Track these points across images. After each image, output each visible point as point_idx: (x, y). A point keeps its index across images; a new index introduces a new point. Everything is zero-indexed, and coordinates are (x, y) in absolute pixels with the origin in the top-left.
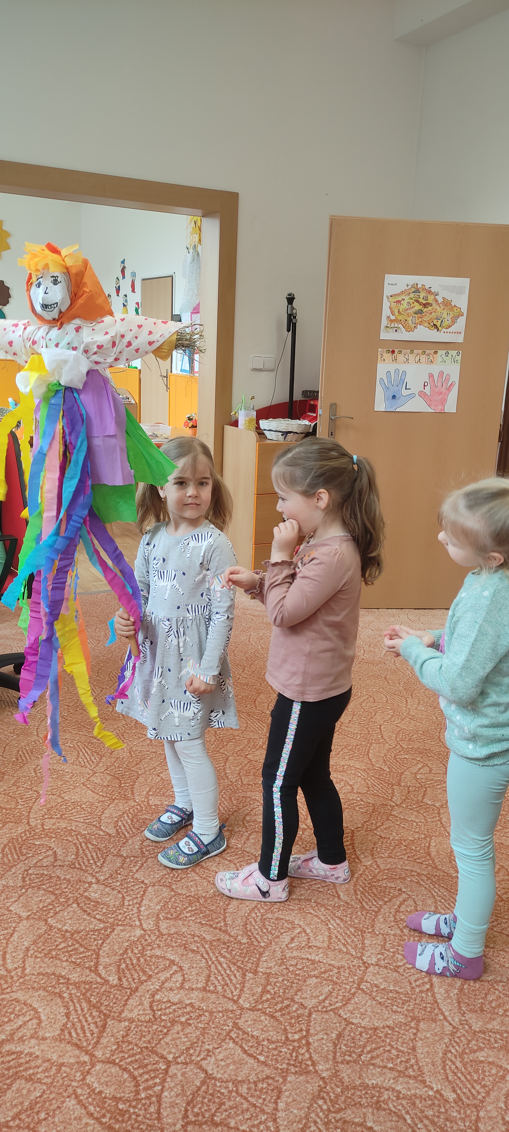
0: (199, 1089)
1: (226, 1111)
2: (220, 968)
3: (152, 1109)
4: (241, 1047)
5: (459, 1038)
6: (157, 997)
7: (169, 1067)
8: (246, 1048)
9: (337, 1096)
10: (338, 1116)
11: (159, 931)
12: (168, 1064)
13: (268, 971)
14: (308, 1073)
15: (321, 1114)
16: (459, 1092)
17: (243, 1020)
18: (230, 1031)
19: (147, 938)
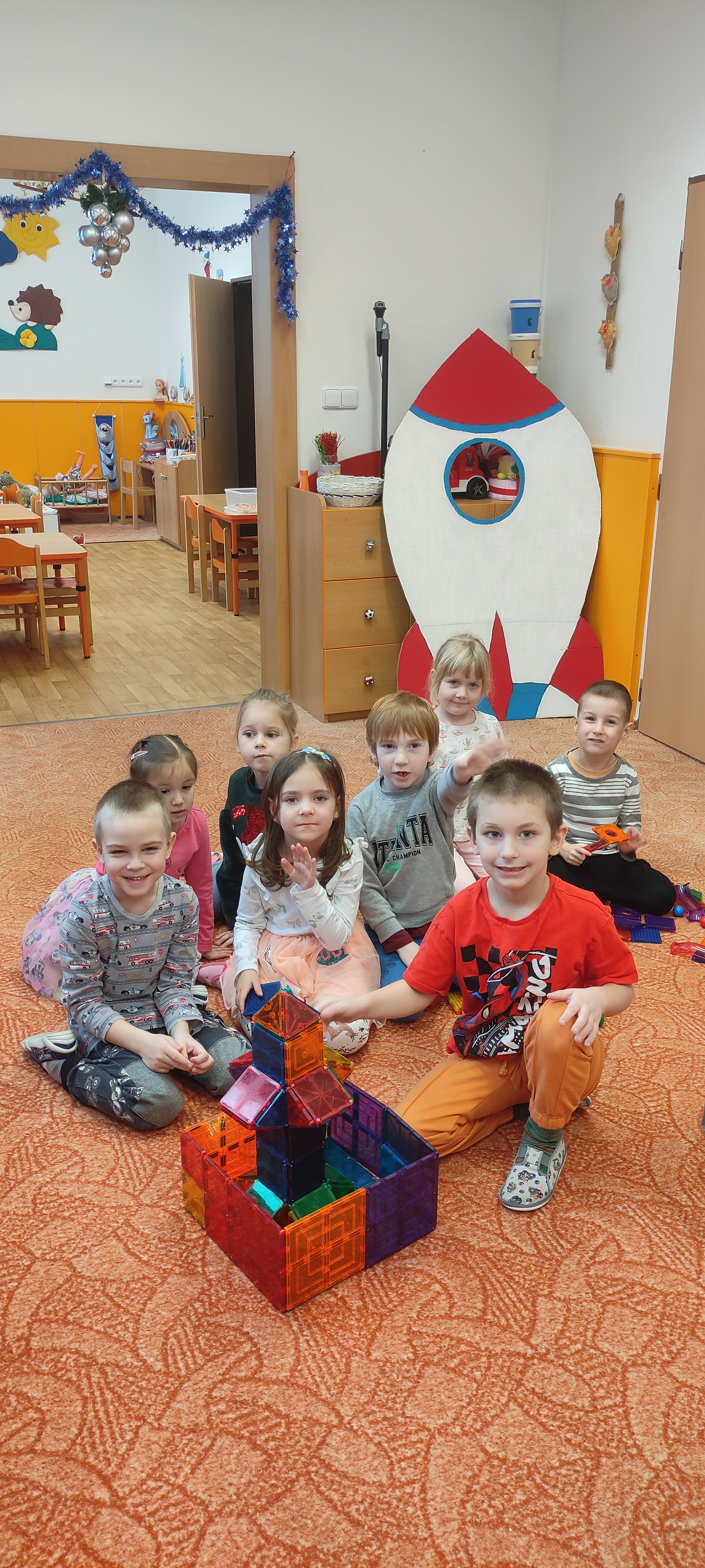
0: (61, 1286)
1: (83, 1310)
2: (130, 1160)
4: (125, 1245)
6: (44, 1189)
7: (33, 1263)
8: (130, 1247)
9: (219, 1300)
10: (212, 1320)
12: (34, 1260)
14: (194, 1273)
15: (193, 1318)
17: (137, 1216)
18: (119, 1228)
19: (54, 1125)
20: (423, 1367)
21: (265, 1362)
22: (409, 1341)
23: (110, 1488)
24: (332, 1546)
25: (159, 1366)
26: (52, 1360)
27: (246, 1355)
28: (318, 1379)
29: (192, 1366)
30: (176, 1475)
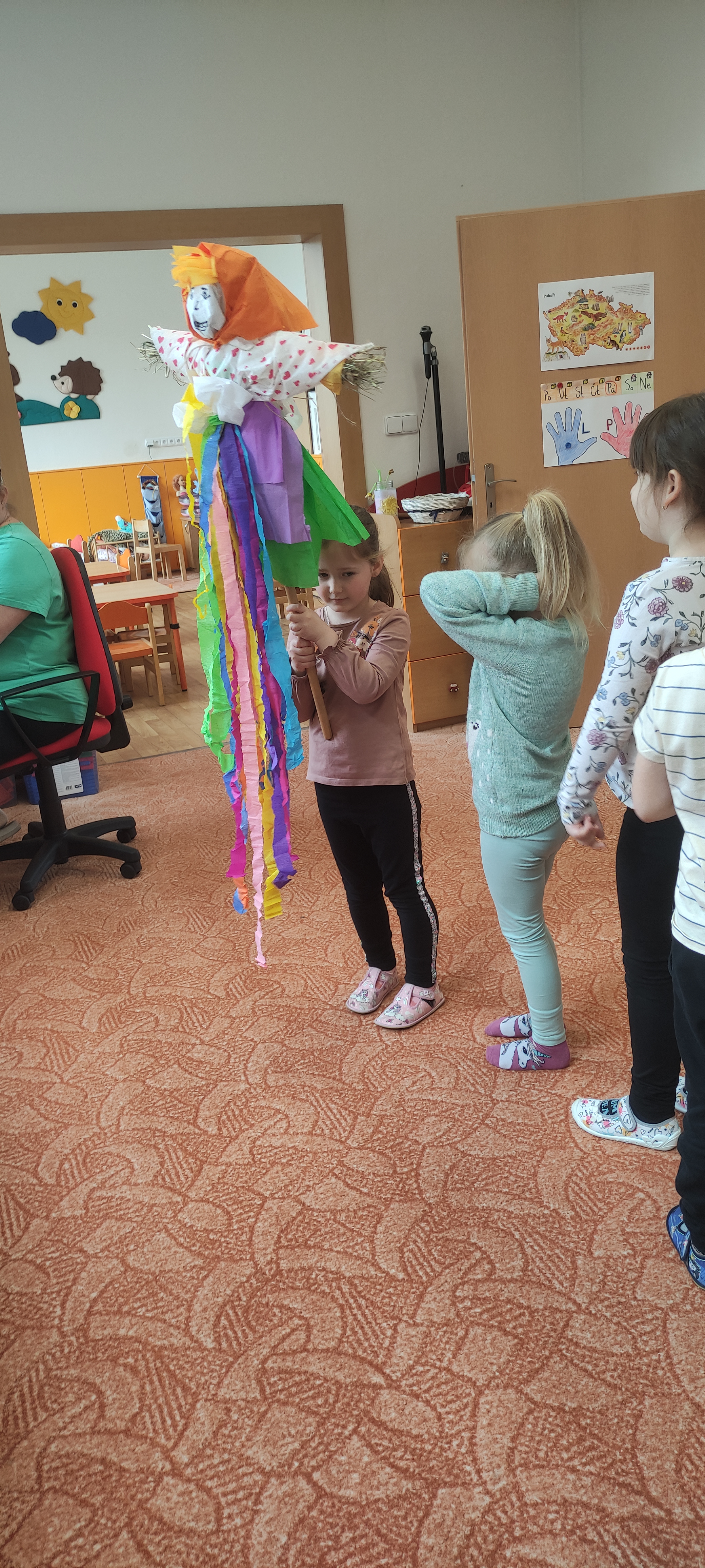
0: (294, 1219)
1: (321, 1236)
2: (329, 1113)
3: (244, 1238)
4: (344, 1181)
5: (589, 1162)
6: (258, 1143)
7: (264, 1201)
8: (349, 1182)
9: (442, 1219)
10: (440, 1236)
11: (266, 1084)
12: (265, 1199)
13: (383, 1113)
14: (413, 1200)
15: (422, 1235)
16: (578, 1209)
17: (348, 1158)
18: (334, 1168)
19: (252, 1090)
20: (644, 1260)
21: (497, 1265)
22: (626, 1240)
23: (383, 1373)
24: (596, 1405)
25: (401, 1276)
26: (303, 1278)
27: (478, 1262)
28: (550, 1276)
29: (432, 1274)
30: (439, 1360)
